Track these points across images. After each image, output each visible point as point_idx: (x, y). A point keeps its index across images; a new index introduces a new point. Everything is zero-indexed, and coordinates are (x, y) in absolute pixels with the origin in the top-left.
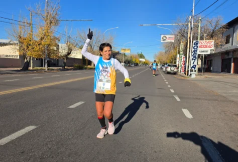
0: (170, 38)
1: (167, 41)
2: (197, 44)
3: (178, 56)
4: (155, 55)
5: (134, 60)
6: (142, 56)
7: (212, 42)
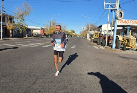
0: (85, 28)
1: (84, 29)
2: (90, 32)
3: (87, 34)
4: (80, 32)
5: (70, 34)
6: (74, 32)
7: (94, 32)
